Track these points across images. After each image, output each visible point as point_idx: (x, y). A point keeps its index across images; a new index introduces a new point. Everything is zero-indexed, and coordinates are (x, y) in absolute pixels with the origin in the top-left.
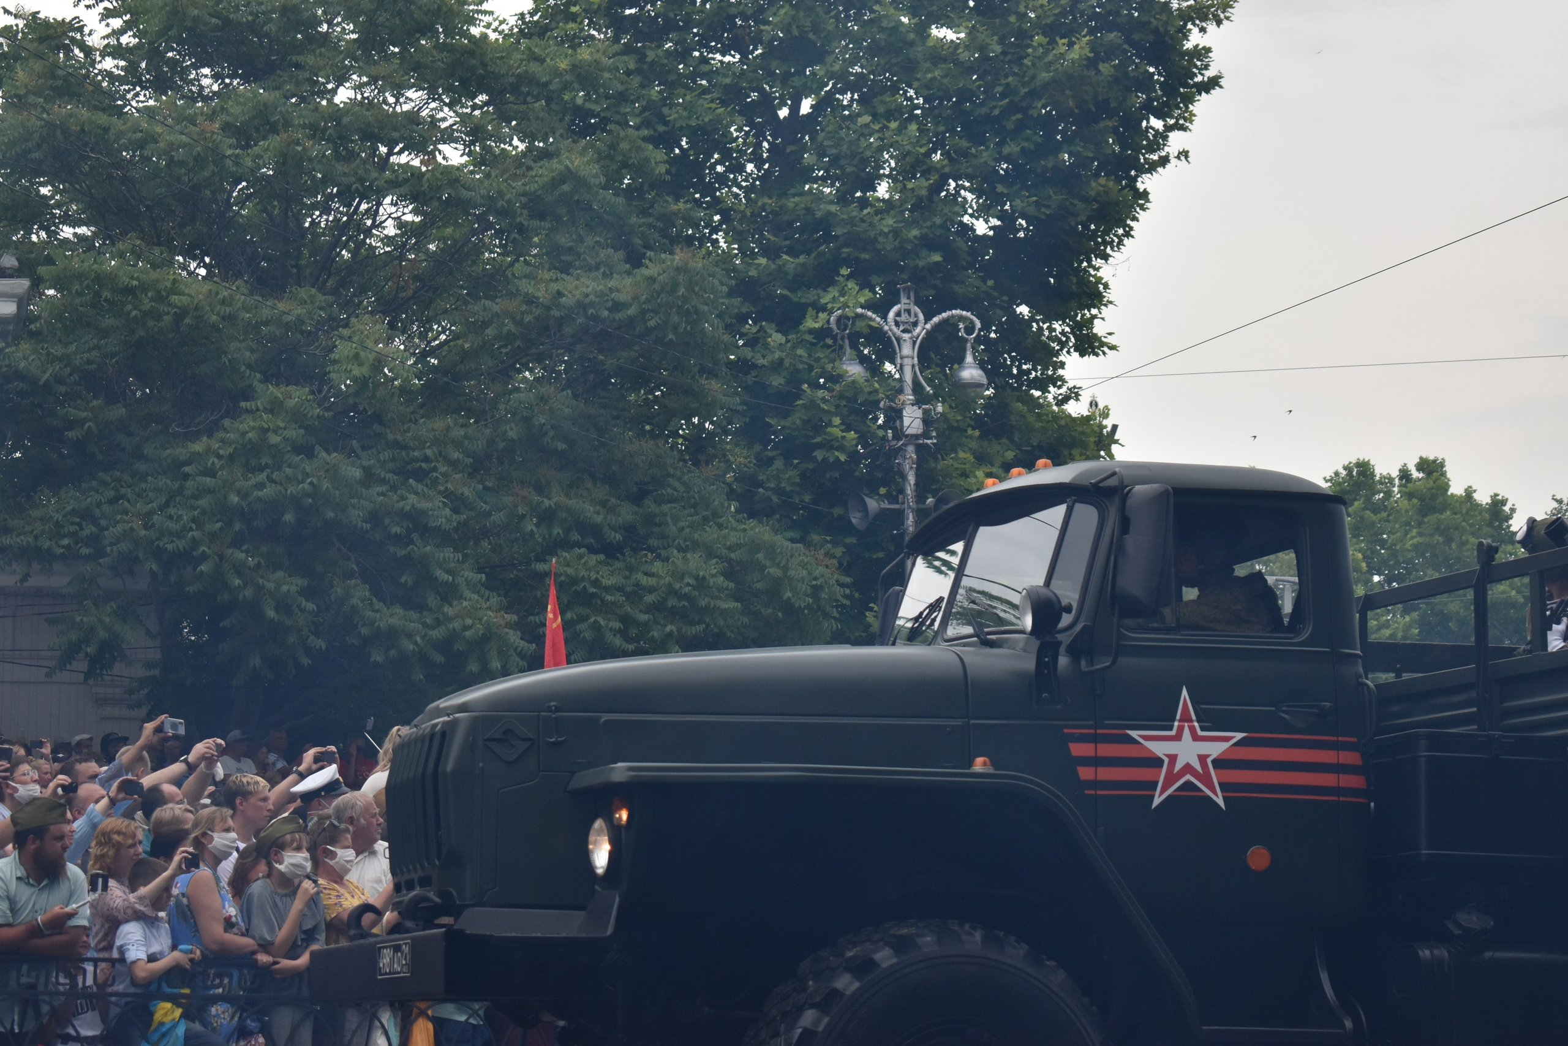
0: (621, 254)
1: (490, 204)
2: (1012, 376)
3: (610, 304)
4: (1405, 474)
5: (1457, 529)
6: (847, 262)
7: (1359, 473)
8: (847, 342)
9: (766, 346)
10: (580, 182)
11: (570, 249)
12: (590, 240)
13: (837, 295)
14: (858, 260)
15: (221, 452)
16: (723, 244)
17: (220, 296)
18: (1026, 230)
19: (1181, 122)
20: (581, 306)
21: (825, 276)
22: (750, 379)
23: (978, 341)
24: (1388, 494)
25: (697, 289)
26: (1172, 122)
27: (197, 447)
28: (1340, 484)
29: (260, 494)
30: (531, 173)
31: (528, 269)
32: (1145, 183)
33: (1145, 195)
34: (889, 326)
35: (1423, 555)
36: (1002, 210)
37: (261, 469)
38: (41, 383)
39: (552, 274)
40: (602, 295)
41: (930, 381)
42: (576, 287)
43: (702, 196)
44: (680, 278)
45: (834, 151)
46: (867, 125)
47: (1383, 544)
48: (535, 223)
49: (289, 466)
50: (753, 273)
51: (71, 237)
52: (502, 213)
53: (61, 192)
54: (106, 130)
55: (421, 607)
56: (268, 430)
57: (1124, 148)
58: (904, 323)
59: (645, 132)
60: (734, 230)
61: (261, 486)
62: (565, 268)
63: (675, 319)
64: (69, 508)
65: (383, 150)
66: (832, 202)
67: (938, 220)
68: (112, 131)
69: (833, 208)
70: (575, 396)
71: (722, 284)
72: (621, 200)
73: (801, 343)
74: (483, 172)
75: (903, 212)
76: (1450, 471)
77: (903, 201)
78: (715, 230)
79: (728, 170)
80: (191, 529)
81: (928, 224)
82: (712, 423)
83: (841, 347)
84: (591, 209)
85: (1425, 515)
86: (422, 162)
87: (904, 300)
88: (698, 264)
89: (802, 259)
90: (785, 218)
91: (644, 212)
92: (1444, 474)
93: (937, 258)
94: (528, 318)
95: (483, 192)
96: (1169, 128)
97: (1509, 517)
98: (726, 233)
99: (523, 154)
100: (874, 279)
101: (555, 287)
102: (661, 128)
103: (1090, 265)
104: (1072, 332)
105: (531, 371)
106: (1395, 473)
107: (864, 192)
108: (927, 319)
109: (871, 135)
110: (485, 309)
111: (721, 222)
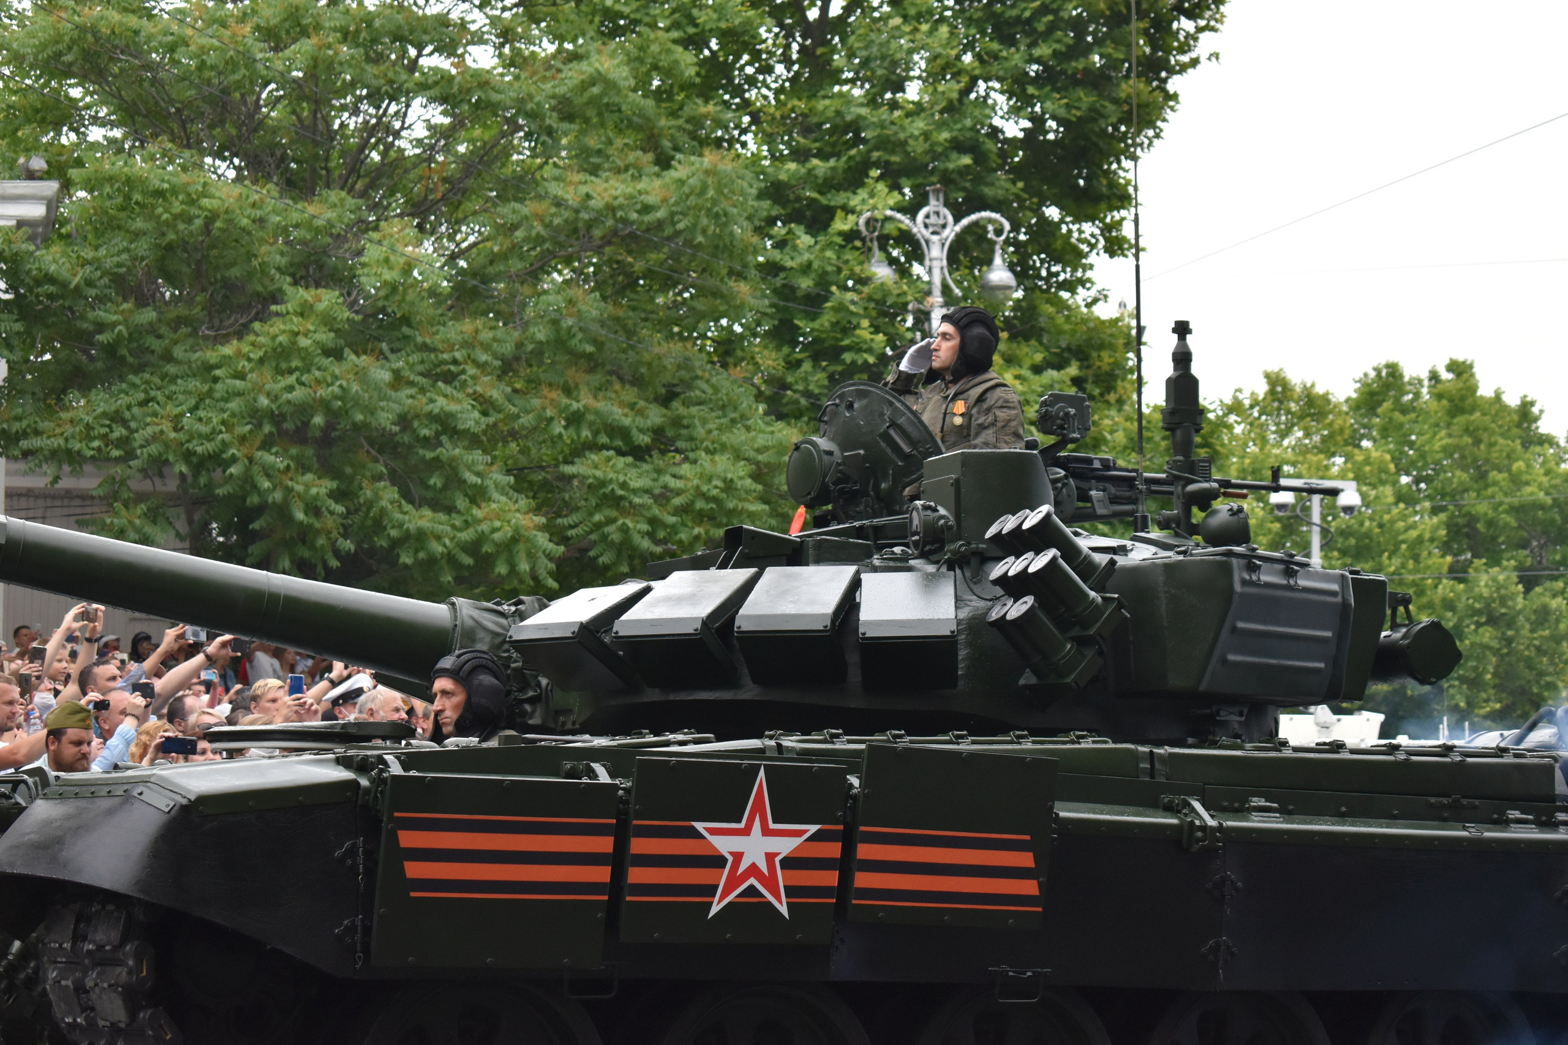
0: (650, 156)
1: (520, 104)
2: (1041, 278)
3: (639, 206)
4: (1434, 377)
5: (1486, 429)
6: (876, 165)
7: (1389, 374)
8: (876, 244)
9: (795, 248)
10: (610, 85)
11: (599, 152)
12: (619, 142)
13: (866, 196)
14: (888, 163)
15: (252, 355)
16: (752, 147)
17: (251, 200)
18: (1057, 131)
19: (1212, 23)
20: (611, 209)
21: (854, 179)
22: (778, 281)
23: (1007, 243)
24: (1417, 395)
25: (726, 191)
26: (1202, 23)
27: (227, 350)
28: (1368, 385)
29: (289, 396)
30: (563, 75)
31: (557, 172)
32: (1174, 84)
33: (1175, 97)
34: (918, 229)
35: (1451, 456)
36: (1032, 112)
37: (291, 372)
38: (72, 286)
39: (582, 176)
40: (631, 197)
41: (959, 283)
42: (606, 190)
43: (732, 97)
44: (710, 181)
45: (864, 53)
46: (897, 28)
47: (1411, 445)
48: (565, 126)
49: (319, 369)
50: (783, 177)
51: (101, 140)
52: (531, 115)
53: (92, 94)
54: (136, 32)
55: (450, 510)
56: (297, 334)
57: (1154, 49)
58: (933, 225)
59: (675, 34)
60: (764, 132)
61: (290, 389)
62: (594, 171)
63: (705, 221)
64: (99, 411)
65: (413, 52)
66: (862, 105)
67: (968, 122)
68: (143, 34)
69: (863, 111)
70: (604, 298)
71: (751, 186)
72: (650, 103)
73: (830, 245)
74: (512, 74)
75: (933, 115)
76: (1479, 372)
77: (933, 104)
78: (744, 131)
79: (759, 71)
80: (221, 432)
81: (959, 126)
82: (741, 325)
83: (870, 249)
84: (620, 111)
85: (1453, 416)
86: (452, 64)
87: (933, 201)
88: (727, 166)
89: (832, 162)
90: (815, 120)
91: (673, 114)
92: (1472, 375)
93: (967, 160)
94: (557, 221)
95: (513, 94)
96: (1200, 30)
97: (1536, 419)
98: (756, 135)
99: (554, 56)
100: (903, 181)
101: (584, 189)
102: (691, 30)
103: (1120, 168)
104: (1102, 234)
105: (560, 273)
106: (1424, 375)
107: (894, 93)
108: (957, 220)
109: (900, 37)
110: (514, 212)
111: (750, 124)
